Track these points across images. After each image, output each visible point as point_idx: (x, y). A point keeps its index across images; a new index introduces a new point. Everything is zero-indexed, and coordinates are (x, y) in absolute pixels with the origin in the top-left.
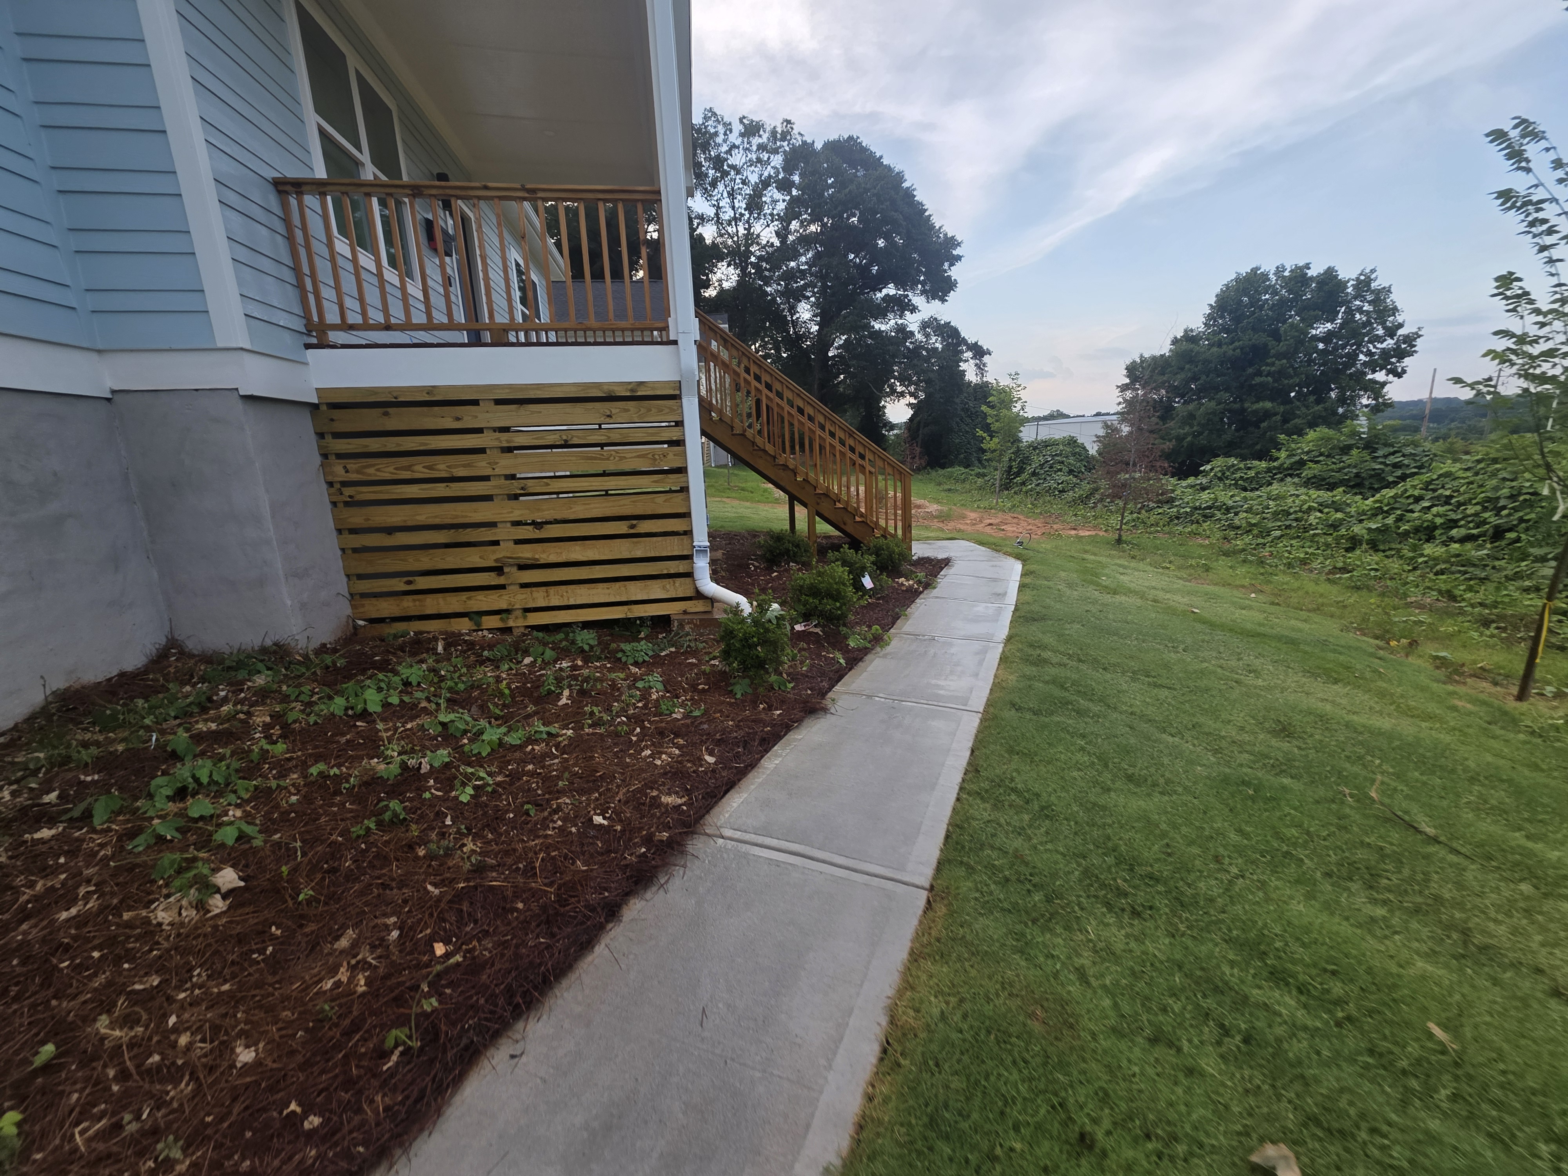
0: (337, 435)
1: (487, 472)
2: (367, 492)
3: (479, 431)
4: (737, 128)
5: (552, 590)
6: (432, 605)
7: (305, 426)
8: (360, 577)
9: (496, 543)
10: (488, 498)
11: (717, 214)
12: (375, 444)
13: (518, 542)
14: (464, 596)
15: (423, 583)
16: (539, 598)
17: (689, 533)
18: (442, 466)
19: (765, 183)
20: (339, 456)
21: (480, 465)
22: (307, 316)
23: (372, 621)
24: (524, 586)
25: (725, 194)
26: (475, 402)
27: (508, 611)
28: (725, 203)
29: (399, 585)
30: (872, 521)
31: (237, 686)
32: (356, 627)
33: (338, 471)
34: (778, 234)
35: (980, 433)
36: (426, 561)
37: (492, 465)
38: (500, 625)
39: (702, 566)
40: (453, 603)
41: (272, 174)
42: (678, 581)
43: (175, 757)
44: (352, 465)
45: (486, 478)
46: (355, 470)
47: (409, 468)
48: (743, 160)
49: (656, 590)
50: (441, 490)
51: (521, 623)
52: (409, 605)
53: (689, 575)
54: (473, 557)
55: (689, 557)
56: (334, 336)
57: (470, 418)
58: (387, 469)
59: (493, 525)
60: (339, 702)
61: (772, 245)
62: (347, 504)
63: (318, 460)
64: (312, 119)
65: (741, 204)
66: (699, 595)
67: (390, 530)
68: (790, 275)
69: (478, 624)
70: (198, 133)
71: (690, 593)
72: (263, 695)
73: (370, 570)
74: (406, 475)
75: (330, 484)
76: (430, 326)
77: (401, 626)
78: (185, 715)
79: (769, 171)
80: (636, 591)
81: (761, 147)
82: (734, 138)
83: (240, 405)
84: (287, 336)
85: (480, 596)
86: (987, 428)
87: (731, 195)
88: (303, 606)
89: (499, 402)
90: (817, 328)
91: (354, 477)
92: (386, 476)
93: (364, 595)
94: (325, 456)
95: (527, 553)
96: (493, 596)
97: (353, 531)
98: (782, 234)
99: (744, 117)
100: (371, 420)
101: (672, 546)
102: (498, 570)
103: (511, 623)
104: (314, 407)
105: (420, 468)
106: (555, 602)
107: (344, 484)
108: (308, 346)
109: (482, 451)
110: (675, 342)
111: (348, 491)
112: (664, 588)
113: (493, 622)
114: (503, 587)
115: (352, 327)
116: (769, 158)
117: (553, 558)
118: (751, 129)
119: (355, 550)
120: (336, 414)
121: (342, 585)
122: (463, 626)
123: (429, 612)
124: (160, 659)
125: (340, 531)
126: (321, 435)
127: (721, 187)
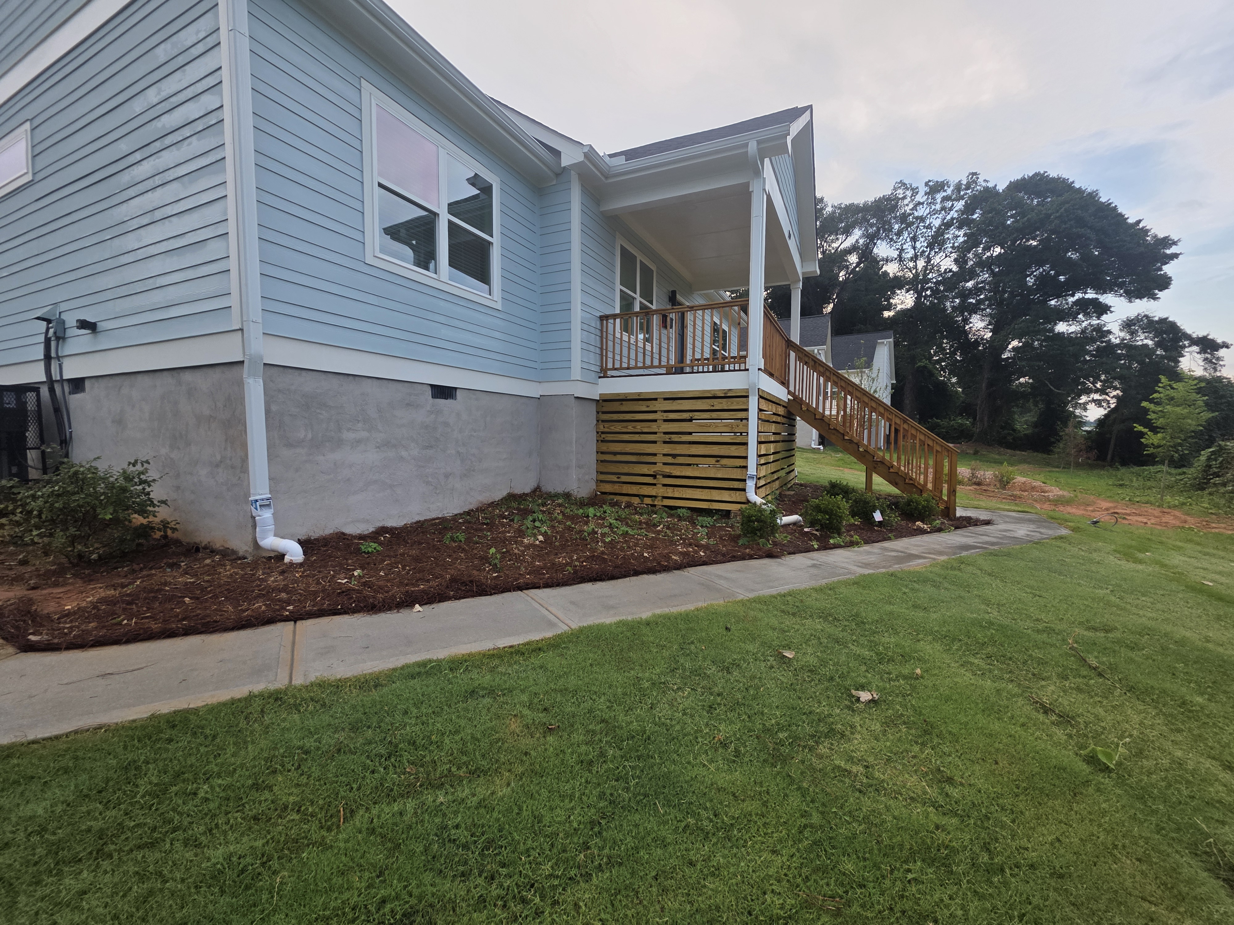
0: (604, 413)
1: (656, 430)
2: (610, 437)
3: (655, 412)
4: (923, 189)
5: (676, 489)
6: (627, 489)
7: (593, 408)
8: (602, 473)
9: (655, 463)
10: (655, 442)
11: (900, 256)
12: (615, 417)
13: (664, 464)
14: (638, 487)
15: (624, 478)
16: (670, 492)
17: (746, 467)
18: (639, 427)
19: (947, 225)
20: (603, 421)
21: (654, 427)
22: (602, 366)
23: (603, 493)
24: (664, 485)
25: (908, 240)
26: (656, 399)
27: (655, 497)
28: (908, 246)
29: (614, 478)
30: (919, 484)
31: (553, 501)
32: (596, 495)
33: (601, 428)
34: (956, 261)
35: (1140, 428)
36: (626, 469)
37: (659, 427)
38: (651, 503)
39: (750, 485)
40: (634, 490)
41: (599, 314)
42: (738, 493)
43: (534, 512)
44: (607, 425)
45: (655, 433)
46: (607, 427)
47: (626, 427)
48: (928, 211)
49: (726, 496)
50: (637, 437)
51: (660, 503)
52: (616, 488)
53: (744, 490)
54: (645, 469)
55: (745, 480)
56: (610, 373)
57: (654, 406)
58: (618, 427)
59: (655, 455)
60: (581, 511)
61: (951, 271)
62: (602, 441)
63: (595, 422)
64: (618, 287)
65: (921, 244)
66: (748, 502)
67: (615, 454)
68: (964, 295)
69: (642, 501)
70: (579, 306)
71: (744, 500)
72: (560, 505)
73: (605, 470)
74: (625, 430)
75: (598, 433)
76: (644, 367)
77: (612, 497)
78: (538, 505)
79: (954, 214)
80: (716, 495)
81: (945, 199)
82: (920, 198)
83: (573, 399)
84: (593, 374)
85: (645, 487)
86: (1149, 424)
87: (914, 239)
88: (579, 479)
89: (665, 399)
90: (991, 334)
91: (606, 430)
92: (617, 430)
93: (602, 481)
94: (598, 421)
95: (667, 470)
96: (651, 488)
97: (602, 453)
98: (960, 261)
99: (930, 181)
100: (616, 406)
101: (736, 474)
102: (654, 476)
103: (656, 503)
104: (598, 401)
105: (630, 429)
106: (676, 495)
107: (603, 433)
108: (600, 377)
109: (655, 421)
110: (748, 370)
111: (603, 436)
112: (730, 495)
113: (648, 501)
114: (655, 485)
115: (616, 369)
116: (953, 205)
117: (678, 473)
118: (935, 188)
119: (602, 461)
120: (605, 404)
121: (594, 475)
122: (636, 501)
123: (624, 492)
124: (534, 491)
125: (597, 452)
126: (598, 412)
127: (906, 234)
